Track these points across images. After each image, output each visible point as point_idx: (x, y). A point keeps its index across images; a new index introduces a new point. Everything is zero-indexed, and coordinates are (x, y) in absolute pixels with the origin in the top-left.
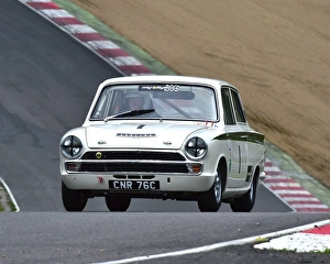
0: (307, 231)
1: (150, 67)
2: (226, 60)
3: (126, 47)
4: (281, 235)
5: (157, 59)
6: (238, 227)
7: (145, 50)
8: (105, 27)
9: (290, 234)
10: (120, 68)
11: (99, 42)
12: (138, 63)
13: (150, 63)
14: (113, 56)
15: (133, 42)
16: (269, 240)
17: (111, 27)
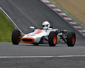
1: (69, 16)
3: (63, 11)
5: (71, 14)
7: (68, 12)
8: (58, 6)
10: (61, 16)
11: (56, 9)
15: (65, 10)
17: (59, 6)
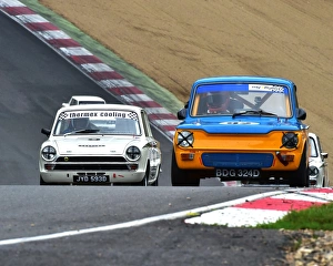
0: (238, 206)
1: (79, 40)
2: (155, 34)
3: (54, 20)
4: (212, 210)
5: (85, 32)
6: (168, 202)
7: (74, 24)
9: (221, 208)
10: (50, 42)
12: (66, 37)
13: (79, 36)
14: (42, 30)
15: (62, 16)
16: (200, 214)
